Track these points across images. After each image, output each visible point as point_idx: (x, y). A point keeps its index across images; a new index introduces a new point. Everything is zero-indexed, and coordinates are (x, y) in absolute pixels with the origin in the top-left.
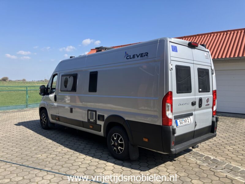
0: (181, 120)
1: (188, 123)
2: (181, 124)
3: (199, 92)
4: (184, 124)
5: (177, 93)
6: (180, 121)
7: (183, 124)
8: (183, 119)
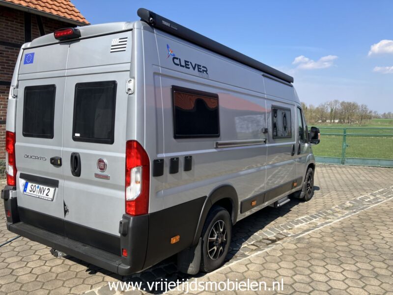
0: (34, 185)
1: (45, 195)
2: (32, 192)
3: (75, 139)
4: (37, 193)
5: (25, 135)
6: (33, 187)
7: (35, 193)
8: (40, 186)
